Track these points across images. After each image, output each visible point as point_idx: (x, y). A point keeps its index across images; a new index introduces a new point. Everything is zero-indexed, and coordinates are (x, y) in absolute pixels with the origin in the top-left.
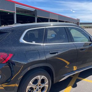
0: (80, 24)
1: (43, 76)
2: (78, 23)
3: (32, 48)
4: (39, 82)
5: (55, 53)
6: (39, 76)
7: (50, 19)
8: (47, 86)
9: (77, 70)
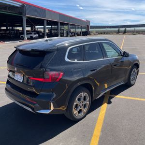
0: (91, 28)
1: (85, 93)
2: (88, 26)
3: (76, 66)
4: (82, 100)
5: (94, 70)
6: (82, 93)
7: (47, 20)
8: (88, 103)
9: (108, 88)
